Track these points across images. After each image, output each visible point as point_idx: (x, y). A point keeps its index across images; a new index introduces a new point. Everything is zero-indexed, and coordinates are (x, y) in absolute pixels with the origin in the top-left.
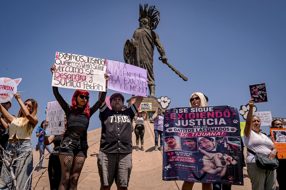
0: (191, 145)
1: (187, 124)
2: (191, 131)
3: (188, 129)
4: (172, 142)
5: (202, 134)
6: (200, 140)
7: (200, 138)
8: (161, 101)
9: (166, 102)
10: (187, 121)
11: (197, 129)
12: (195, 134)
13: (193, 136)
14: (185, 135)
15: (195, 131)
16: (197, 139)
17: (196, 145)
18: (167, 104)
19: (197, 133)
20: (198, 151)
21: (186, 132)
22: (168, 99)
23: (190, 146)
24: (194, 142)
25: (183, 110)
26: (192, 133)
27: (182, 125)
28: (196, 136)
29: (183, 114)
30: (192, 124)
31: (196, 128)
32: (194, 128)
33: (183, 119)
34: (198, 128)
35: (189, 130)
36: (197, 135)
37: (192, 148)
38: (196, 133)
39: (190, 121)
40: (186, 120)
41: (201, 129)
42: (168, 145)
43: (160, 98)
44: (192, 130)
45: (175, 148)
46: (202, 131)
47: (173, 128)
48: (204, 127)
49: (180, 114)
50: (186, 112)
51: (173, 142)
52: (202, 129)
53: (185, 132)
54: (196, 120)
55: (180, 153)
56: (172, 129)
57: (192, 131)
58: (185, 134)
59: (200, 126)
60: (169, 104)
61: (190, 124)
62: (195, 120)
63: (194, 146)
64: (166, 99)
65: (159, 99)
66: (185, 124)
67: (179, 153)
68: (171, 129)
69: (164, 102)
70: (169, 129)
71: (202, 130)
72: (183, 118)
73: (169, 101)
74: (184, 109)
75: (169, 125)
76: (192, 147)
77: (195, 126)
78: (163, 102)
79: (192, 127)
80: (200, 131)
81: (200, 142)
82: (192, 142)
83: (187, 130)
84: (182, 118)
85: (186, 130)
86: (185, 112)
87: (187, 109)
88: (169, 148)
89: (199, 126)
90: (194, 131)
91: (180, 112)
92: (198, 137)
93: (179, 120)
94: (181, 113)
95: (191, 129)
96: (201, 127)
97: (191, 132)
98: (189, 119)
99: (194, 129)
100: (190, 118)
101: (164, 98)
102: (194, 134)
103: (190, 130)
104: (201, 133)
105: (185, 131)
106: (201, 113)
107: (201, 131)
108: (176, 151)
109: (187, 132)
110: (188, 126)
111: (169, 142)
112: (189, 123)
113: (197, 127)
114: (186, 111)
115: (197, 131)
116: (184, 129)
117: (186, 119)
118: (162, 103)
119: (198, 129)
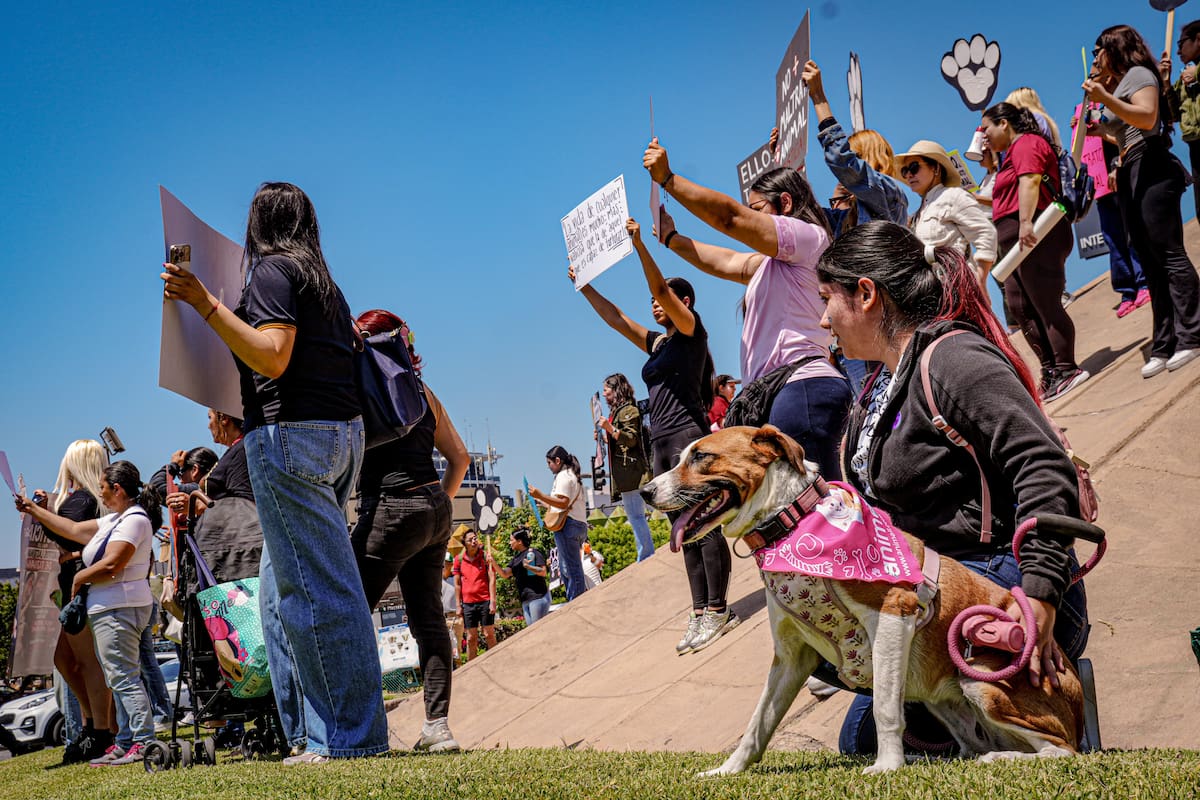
8: (960, 68)
9: (983, 65)
18: (986, 77)
22: (987, 46)
43: (952, 54)
60: (995, 71)
64: (977, 51)
65: (948, 57)
69: (974, 67)
73: (991, 57)
78: (968, 70)
101: (969, 44)
118: (966, 79)
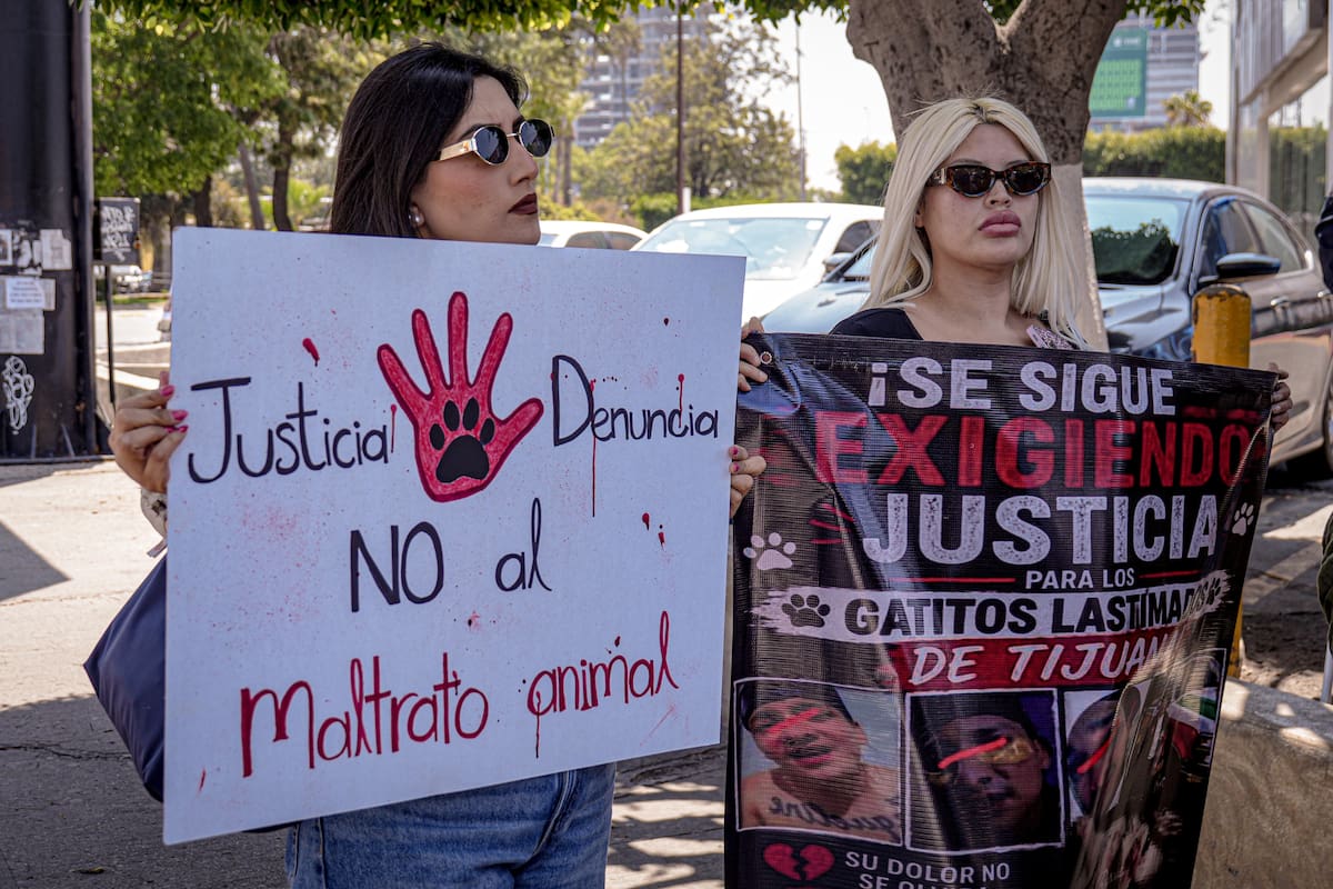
0: (998, 769)
1: (970, 547)
2: (1010, 618)
3: (980, 597)
4: (821, 741)
5: (1101, 653)
6: (1081, 720)
7: (1079, 703)
10: (973, 508)
11: (1058, 606)
12: (1038, 660)
13: (1016, 677)
14: (946, 669)
15: (1043, 628)
16: (1055, 707)
17: (1044, 772)
19: (1059, 649)
20: (1063, 835)
21: (959, 628)
23: (996, 786)
24: (1025, 743)
25: (944, 381)
26: (1013, 650)
27: (923, 547)
28: (1046, 675)
29: (941, 419)
30: (1021, 545)
31: (1050, 590)
32: (1037, 588)
33: (939, 481)
34: (1068, 590)
35: (991, 612)
36: (1057, 670)
37: (1009, 802)
38: (1051, 643)
39: (1007, 513)
40: (967, 500)
41: (1092, 605)
42: (776, 766)
44: (1015, 607)
45: (847, 817)
46: (1100, 628)
47: (837, 598)
48: (1116, 589)
49: (912, 420)
50: (973, 404)
51: (826, 751)
52: (1104, 599)
53: (948, 634)
54: (1063, 503)
55: (890, 870)
56: (825, 610)
57: (1014, 627)
58: (950, 657)
59: (1086, 573)
61: (1003, 551)
62: (1052, 504)
63: (1029, 787)
66: (950, 538)
67: (882, 870)
68: (814, 600)
70: (797, 600)
71: (1107, 616)
72: (930, 475)
74: (960, 367)
75: (790, 548)
76: (1010, 793)
77: (1051, 573)
79: (1013, 577)
80: (1081, 628)
81: (1078, 746)
82: (1010, 740)
83: (971, 612)
84: (931, 468)
85: (960, 606)
86: (958, 401)
87: (986, 365)
88: (787, 799)
89: (1079, 569)
90: (1031, 623)
91: (906, 398)
92: (1066, 686)
93: (891, 497)
94: (921, 403)
95: (1008, 599)
96: (1099, 587)
97: (1005, 633)
98: (996, 493)
99: (1032, 605)
100: (1003, 476)
102: (1027, 652)
103: (999, 606)
104: (1092, 649)
105: (949, 613)
106: (1099, 425)
107: (1091, 630)
108: (861, 847)
109: (970, 631)
110: (986, 570)
111: (791, 741)
112: (993, 532)
113: (1064, 580)
114: (971, 394)
115: (1057, 625)
116: (944, 596)
117: (963, 481)
119: (1074, 607)
